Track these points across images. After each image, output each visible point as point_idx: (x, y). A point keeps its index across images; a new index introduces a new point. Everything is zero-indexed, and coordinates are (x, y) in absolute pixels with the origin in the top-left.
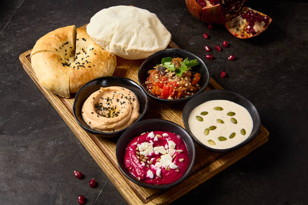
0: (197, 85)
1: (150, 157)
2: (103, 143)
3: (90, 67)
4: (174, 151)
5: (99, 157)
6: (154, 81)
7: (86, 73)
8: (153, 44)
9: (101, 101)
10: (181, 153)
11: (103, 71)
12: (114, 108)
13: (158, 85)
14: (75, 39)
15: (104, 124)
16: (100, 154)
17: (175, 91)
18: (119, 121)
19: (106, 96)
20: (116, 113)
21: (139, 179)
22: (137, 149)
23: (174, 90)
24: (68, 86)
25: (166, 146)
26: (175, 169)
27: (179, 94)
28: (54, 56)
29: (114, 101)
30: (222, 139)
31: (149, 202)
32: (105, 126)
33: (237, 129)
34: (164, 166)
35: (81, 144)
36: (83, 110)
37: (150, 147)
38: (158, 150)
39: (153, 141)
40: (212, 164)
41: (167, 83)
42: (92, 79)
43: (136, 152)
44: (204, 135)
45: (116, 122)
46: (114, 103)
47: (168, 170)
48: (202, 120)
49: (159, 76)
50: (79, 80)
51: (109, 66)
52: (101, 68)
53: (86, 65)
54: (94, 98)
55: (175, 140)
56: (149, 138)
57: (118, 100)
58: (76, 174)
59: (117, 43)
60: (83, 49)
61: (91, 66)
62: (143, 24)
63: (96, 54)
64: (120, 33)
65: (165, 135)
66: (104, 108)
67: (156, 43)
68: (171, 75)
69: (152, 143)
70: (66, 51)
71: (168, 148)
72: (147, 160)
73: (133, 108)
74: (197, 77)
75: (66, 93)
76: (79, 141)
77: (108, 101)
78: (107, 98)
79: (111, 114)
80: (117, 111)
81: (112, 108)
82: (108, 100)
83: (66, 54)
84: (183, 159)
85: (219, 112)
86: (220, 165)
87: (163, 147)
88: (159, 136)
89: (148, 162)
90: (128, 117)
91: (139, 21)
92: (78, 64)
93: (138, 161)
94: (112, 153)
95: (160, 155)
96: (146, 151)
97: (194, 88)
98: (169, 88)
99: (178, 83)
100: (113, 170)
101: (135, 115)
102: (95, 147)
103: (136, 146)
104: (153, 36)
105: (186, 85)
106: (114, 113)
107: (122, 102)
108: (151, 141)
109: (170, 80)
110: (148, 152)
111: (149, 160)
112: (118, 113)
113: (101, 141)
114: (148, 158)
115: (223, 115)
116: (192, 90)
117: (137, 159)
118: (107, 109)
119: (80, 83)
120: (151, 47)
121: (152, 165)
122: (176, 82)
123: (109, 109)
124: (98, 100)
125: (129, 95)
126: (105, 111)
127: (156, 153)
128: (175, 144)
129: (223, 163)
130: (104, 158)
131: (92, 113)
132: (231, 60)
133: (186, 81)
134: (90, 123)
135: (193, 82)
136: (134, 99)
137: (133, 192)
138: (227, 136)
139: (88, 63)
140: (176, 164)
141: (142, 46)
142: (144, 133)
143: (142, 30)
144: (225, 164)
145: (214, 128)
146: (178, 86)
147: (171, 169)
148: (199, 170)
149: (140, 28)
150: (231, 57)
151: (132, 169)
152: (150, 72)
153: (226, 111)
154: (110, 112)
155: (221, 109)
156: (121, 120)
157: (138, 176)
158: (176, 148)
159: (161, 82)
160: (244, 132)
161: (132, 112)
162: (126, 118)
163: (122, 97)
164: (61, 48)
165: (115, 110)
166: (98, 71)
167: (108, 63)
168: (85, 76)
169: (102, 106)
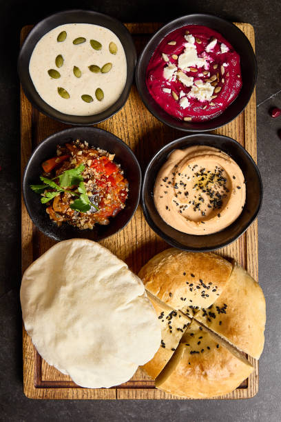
1: (204, 80)
3: (193, 276)
7: (203, 269)
8: (79, 251)
9: (207, 211)
10: (166, 53)
11: (176, 259)
14: (176, 352)
19: (198, 214)
20: (200, 177)
22: (215, 97)
28: (231, 332)
29: (191, 197)
30: (96, 45)
37: (196, 90)
39: (187, 94)
44: (114, 64)
46: (194, 194)
48: (98, 91)
49: (105, 197)
50: (217, 266)
51: (161, 264)
52: (176, 265)
53: (196, 282)
54: (219, 216)
56: (189, 101)
57: (186, 194)
59: (135, 285)
60: (171, 332)
61: (190, 276)
62: (72, 294)
63: (170, 294)
64: (122, 294)
65: (168, 91)
66: (211, 195)
67: (73, 251)
68: (90, 182)
70: (199, 343)
73: (176, 166)
74: (52, 163)
77: (199, 204)
78: (197, 209)
79: (208, 180)
80: (197, 180)
81: (201, 188)
82: (197, 206)
83: (201, 338)
84: (170, 44)
85: (67, 89)
88: (175, 96)
89: (209, 75)
90: (191, 156)
91: (74, 304)
95: (188, 75)
104: (70, 263)
105: (80, 154)
106: (203, 179)
107: (183, 187)
111: (206, 76)
112: (197, 175)
114: (207, 79)
115: (66, 79)
116: (74, 147)
120: (87, 246)
121: (206, 68)
123: (205, 189)
124: (211, 213)
125: (166, 193)
126: (213, 189)
128: (165, 69)
131: (239, 187)
133: (77, 159)
136: (166, 179)
138: (88, 44)
139: (191, 285)
141: (99, 255)
142: (185, 119)
143: (83, 282)
145: (93, 68)
149: (84, 286)
152: (105, 222)
153: (57, 83)
154: (207, 184)
155: (61, 90)
158: (166, 66)
159: (109, 184)
160: (61, 37)
161: (181, 161)
164: (209, 348)
165: (198, 182)
166: (184, 263)
167: (160, 269)
168: (208, 265)
169: (211, 202)
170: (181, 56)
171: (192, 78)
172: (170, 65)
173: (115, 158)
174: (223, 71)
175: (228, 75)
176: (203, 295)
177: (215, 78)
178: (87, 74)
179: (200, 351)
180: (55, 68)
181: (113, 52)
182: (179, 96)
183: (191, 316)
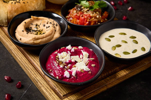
0: (106, 19)
1: (67, 64)
2: (30, 56)
3: (24, 3)
4: (88, 59)
5: (26, 65)
6: (73, 15)
7: (21, 7)
9: (31, 26)
10: (93, 60)
11: (34, 7)
12: (41, 31)
13: (76, 18)
15: (31, 39)
16: (27, 63)
17: (89, 22)
18: (44, 38)
19: (35, 23)
21: (58, 78)
22: (57, 56)
23: (88, 20)
24: (6, 15)
25: (81, 56)
26: (88, 72)
27: (92, 24)
31: (64, 98)
32: (32, 41)
33: (138, 47)
34: (79, 70)
35: (14, 59)
36: (16, 31)
37: (67, 56)
38: (75, 58)
39: (71, 52)
40: (118, 73)
41: (82, 16)
42: (25, 11)
43: (56, 59)
45: (42, 38)
47: (82, 72)
48: (110, 40)
49: (77, 12)
50: (15, 11)
51: (39, 4)
52: (33, 4)
54: (25, 23)
55: (88, 52)
56: (68, 50)
58: (6, 78)
61: (25, 2)
66: (33, 31)
68: (86, 10)
69: (70, 54)
71: (83, 58)
72: (65, 66)
73: (55, 31)
74: (105, 14)
75: (4, 21)
76: (12, 56)
78: (36, 24)
80: (43, 32)
82: (36, 26)
84: (95, 65)
85: (123, 36)
86: (125, 73)
87: (78, 56)
88: (76, 48)
89: (66, 67)
90: (51, 36)
92: (15, 1)
93: (57, 64)
94: (37, 62)
95: (76, 62)
96: (65, 59)
97: (103, 20)
98: (84, 19)
99: (91, 15)
100: (37, 75)
101: (57, 35)
102: (24, 58)
103: (57, 55)
105: (98, 17)
106: (40, 33)
107: (48, 26)
108: (68, 52)
109: (85, 13)
110: (66, 59)
111: (67, 66)
113: (29, 55)
114: (65, 64)
115: (126, 38)
116: (102, 21)
117: (57, 63)
118: (35, 31)
119: (16, 14)
122: (90, 14)
124: (29, 25)
125: (53, 22)
127: (73, 61)
128: (88, 54)
129: (127, 72)
130: (30, 66)
131: (23, 31)
132: (130, 10)
133: (97, 14)
134: (21, 39)
135: (103, 17)
136: (57, 25)
137: (52, 91)
138: (130, 51)
140: (89, 68)
142: (64, 47)
144: (129, 73)
145: (119, 46)
146: (91, 17)
147: (85, 72)
148: (108, 76)
150: (130, 8)
151: (52, 71)
152: (70, 10)
153: (128, 35)
155: (125, 34)
156: (46, 37)
157: (57, 76)
158: (89, 57)
159: (78, 15)
160: (144, 49)
161: (55, 33)
162: (50, 37)
163: (47, 23)
165: (42, 32)
166: (30, 6)
167: (38, 2)
168: (20, 9)
178: (120, 43)
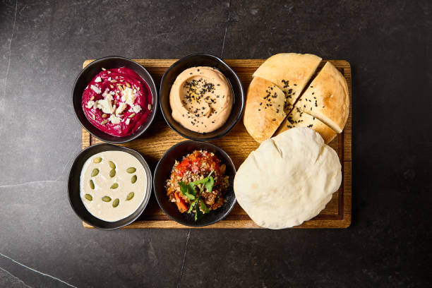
1: (121, 95)
12: (199, 101)
20: (192, 99)
25: (119, 116)
44: (110, 160)
48: (129, 171)
57: (204, 108)
66: (205, 91)
81: (199, 98)
82: (212, 101)
88: (131, 116)
92: (273, 94)
95: (118, 106)
106: (193, 97)
114: (121, 93)
118: (202, 93)
121: (113, 93)
123: (200, 95)
126: (200, 89)
128: (113, 123)
138: (95, 179)
139: (268, 105)
154: (196, 94)
155: (128, 199)
158: (110, 122)
164: (313, 94)
165: (196, 101)
169: (209, 91)
170: (104, 111)
171: (120, 103)
172: (109, 119)
173: (178, 160)
174: (114, 81)
175: (117, 77)
176: (275, 97)
177: (119, 87)
179: (315, 100)
180: (111, 202)
181: (101, 160)
182: (132, 113)
183: (292, 107)
